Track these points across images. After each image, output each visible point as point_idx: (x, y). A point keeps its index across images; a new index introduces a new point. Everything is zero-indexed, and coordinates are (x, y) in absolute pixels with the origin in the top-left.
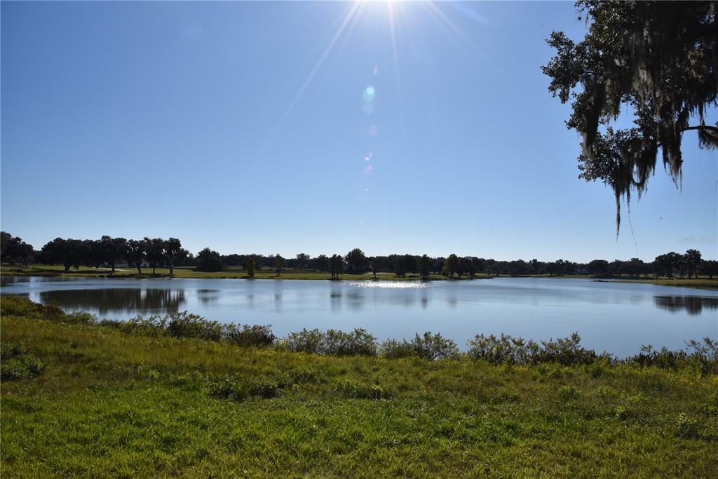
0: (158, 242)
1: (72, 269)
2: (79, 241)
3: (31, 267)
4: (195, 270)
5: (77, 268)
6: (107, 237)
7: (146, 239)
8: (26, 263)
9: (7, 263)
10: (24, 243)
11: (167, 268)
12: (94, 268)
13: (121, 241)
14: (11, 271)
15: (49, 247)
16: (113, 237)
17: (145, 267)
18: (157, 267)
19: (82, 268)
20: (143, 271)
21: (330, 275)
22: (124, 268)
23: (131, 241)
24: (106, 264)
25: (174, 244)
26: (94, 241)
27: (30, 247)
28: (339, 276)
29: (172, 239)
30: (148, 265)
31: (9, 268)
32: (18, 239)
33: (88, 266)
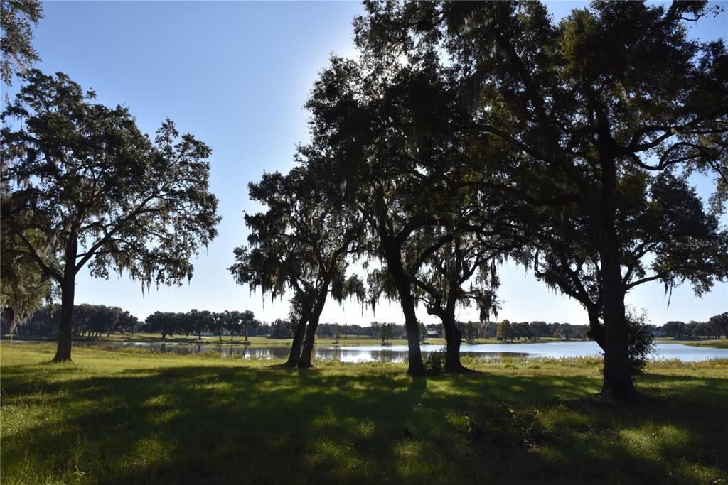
0: (235, 314)
1: (168, 337)
2: (173, 314)
3: (136, 336)
4: (269, 338)
5: (172, 335)
6: (195, 310)
7: (226, 311)
8: (132, 331)
9: (119, 332)
10: (132, 316)
11: (243, 336)
12: (185, 336)
13: (206, 313)
14: (122, 338)
15: (150, 319)
16: (200, 310)
17: (227, 335)
18: (235, 335)
19: (175, 336)
20: (224, 338)
21: (381, 341)
22: (210, 336)
23: (214, 313)
24: (195, 332)
25: (249, 315)
26: (185, 313)
27: (136, 319)
28: (389, 341)
29: (247, 312)
30: (229, 333)
31: (121, 336)
32: (127, 312)
33: (180, 334)
